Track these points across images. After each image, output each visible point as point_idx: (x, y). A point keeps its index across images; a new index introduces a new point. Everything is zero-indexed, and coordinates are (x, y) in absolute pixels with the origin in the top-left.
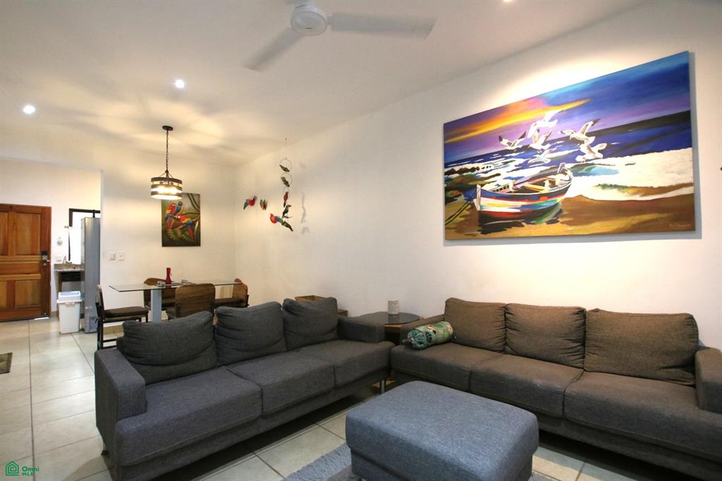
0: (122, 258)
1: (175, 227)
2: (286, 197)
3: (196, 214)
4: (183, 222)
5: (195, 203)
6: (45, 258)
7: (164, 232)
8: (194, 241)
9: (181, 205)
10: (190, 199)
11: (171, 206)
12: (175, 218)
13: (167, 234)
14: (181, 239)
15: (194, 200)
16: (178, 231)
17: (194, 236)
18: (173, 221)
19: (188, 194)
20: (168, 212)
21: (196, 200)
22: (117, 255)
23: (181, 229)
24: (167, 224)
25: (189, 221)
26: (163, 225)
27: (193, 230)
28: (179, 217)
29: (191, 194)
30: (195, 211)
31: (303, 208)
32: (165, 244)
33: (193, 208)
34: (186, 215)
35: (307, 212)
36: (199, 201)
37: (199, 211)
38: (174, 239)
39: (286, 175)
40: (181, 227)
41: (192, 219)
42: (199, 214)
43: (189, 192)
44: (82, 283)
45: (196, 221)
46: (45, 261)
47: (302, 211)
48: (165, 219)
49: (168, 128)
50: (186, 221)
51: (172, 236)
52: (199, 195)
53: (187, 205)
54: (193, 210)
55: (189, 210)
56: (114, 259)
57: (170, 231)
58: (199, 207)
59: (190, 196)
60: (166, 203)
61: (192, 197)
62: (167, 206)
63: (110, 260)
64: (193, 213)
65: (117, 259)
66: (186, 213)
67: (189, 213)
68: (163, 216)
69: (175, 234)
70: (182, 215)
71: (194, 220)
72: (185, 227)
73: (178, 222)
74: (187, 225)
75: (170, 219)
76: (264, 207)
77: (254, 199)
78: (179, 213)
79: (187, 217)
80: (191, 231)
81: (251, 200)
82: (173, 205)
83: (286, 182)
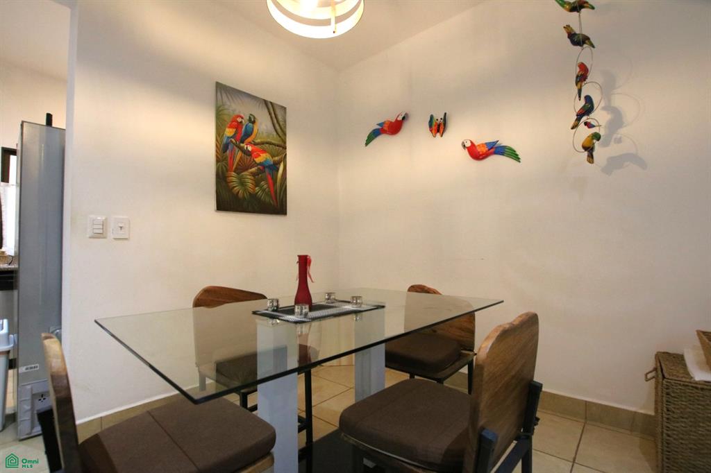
0: (121, 234)
1: (241, 168)
2: (582, 76)
3: (280, 148)
4: (258, 160)
5: (278, 123)
8: (274, 204)
9: (254, 122)
10: (270, 114)
11: (234, 120)
12: (241, 149)
13: (227, 183)
14: (253, 196)
15: (276, 117)
16: (248, 177)
18: (239, 154)
19: (266, 102)
20: (229, 132)
21: (280, 118)
22: (112, 226)
23: (253, 174)
24: (225, 159)
26: (218, 161)
28: (250, 148)
29: (271, 103)
30: (278, 140)
32: (222, 205)
33: (274, 134)
37: (285, 143)
38: (240, 195)
40: (253, 170)
42: (285, 148)
43: (269, 99)
44: (15, 292)
45: (279, 163)
48: (223, 149)
51: (237, 188)
56: (100, 235)
57: (233, 177)
58: (285, 134)
59: (270, 106)
60: (226, 112)
61: (275, 111)
62: (228, 120)
63: (90, 238)
64: (273, 144)
65: (111, 236)
66: (262, 143)
67: (267, 143)
68: (217, 140)
69: (242, 183)
70: (255, 144)
71: (276, 158)
72: (261, 172)
73: (247, 159)
74: (264, 167)
75: (232, 150)
76: (438, 131)
77: (404, 118)
78: (249, 139)
79: (264, 151)
80: (271, 181)
81: (393, 121)
82: (239, 120)
83: (578, 40)
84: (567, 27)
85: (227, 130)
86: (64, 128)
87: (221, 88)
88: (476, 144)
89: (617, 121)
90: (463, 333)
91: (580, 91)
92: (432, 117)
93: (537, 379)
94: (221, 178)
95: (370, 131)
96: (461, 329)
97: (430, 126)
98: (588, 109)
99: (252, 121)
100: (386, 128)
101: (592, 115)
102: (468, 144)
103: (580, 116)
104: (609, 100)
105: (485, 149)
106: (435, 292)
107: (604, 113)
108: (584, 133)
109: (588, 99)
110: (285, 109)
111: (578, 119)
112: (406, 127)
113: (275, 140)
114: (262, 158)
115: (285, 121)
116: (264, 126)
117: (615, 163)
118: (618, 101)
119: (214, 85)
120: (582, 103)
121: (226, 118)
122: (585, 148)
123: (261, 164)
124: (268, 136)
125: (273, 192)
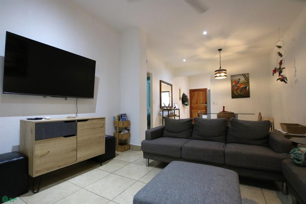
2: (281, 63)
3: (247, 83)
4: (241, 87)
5: (246, 78)
6: (206, 105)
7: (233, 92)
8: (247, 95)
9: (240, 80)
10: (244, 76)
11: (235, 81)
12: (237, 86)
14: (240, 95)
15: (246, 76)
16: (238, 91)
17: (246, 93)
18: (236, 87)
19: (243, 75)
20: (234, 84)
21: (247, 76)
22: (215, 103)
23: (240, 90)
25: (243, 87)
26: (232, 89)
27: (246, 90)
28: (239, 85)
30: (247, 81)
31: (295, 67)
32: (233, 97)
33: (245, 80)
34: (242, 84)
35: (297, 69)
36: (248, 77)
38: (237, 95)
39: (280, 50)
41: (245, 85)
42: (249, 82)
45: (247, 86)
46: (206, 106)
47: (295, 69)
48: (233, 87)
49: (220, 50)
50: (242, 86)
51: (236, 94)
52: (248, 74)
53: (242, 79)
54: (246, 81)
55: (244, 81)
56: (214, 104)
57: (235, 92)
58: (249, 79)
62: (233, 81)
64: (245, 83)
66: (242, 83)
69: (237, 93)
71: (246, 86)
72: (241, 89)
73: (238, 88)
80: (245, 91)
87: (232, 76)
125: (245, 93)
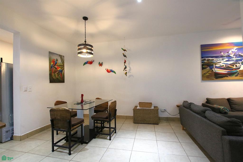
0: (30, 90)
1: (55, 72)
4: (58, 70)
8: (62, 80)
12: (55, 67)
13: (52, 76)
14: (57, 79)
19: (60, 55)
21: (63, 59)
22: (28, 88)
23: (57, 73)
28: (56, 67)
32: (51, 81)
37: (64, 65)
38: (55, 79)
48: (51, 67)
49: (85, 19)
51: (54, 77)
56: (26, 91)
57: (53, 74)
58: (64, 63)
59: (61, 56)
60: (51, 59)
61: (62, 57)
62: (52, 60)
63: (24, 91)
64: (62, 66)
65: (28, 91)
66: (59, 65)
67: (60, 65)
68: (49, 66)
69: (55, 76)
70: (58, 66)
71: (62, 69)
72: (59, 73)
73: (56, 70)
74: (60, 71)
75: (53, 68)
76: (101, 65)
77: (93, 61)
78: (56, 65)
79: (59, 67)
80: (61, 75)
81: (91, 61)
82: (54, 60)
83: (125, 56)
84: (123, 54)
85: (52, 63)
86: (13, 64)
87: (50, 53)
88: (108, 69)
89: (130, 70)
90: (106, 106)
91: (125, 65)
92: (99, 62)
93: (116, 109)
94: (50, 75)
95: (85, 62)
96: (106, 105)
97: (99, 64)
98: (126, 68)
99: (57, 60)
100: (89, 62)
101: (126, 69)
102: (107, 69)
103: (125, 69)
104: (129, 66)
105: (110, 71)
106: (101, 99)
107: (128, 67)
108: (125, 72)
109: (126, 66)
110: (64, 56)
111: (124, 69)
112: (93, 63)
113: (62, 65)
114: (59, 69)
115: (64, 60)
116: (59, 61)
117: (130, 76)
118: (130, 66)
119: (48, 52)
120: (125, 66)
121: (51, 60)
122: (125, 74)
123: (59, 71)
124: (60, 64)
125: (61, 77)
